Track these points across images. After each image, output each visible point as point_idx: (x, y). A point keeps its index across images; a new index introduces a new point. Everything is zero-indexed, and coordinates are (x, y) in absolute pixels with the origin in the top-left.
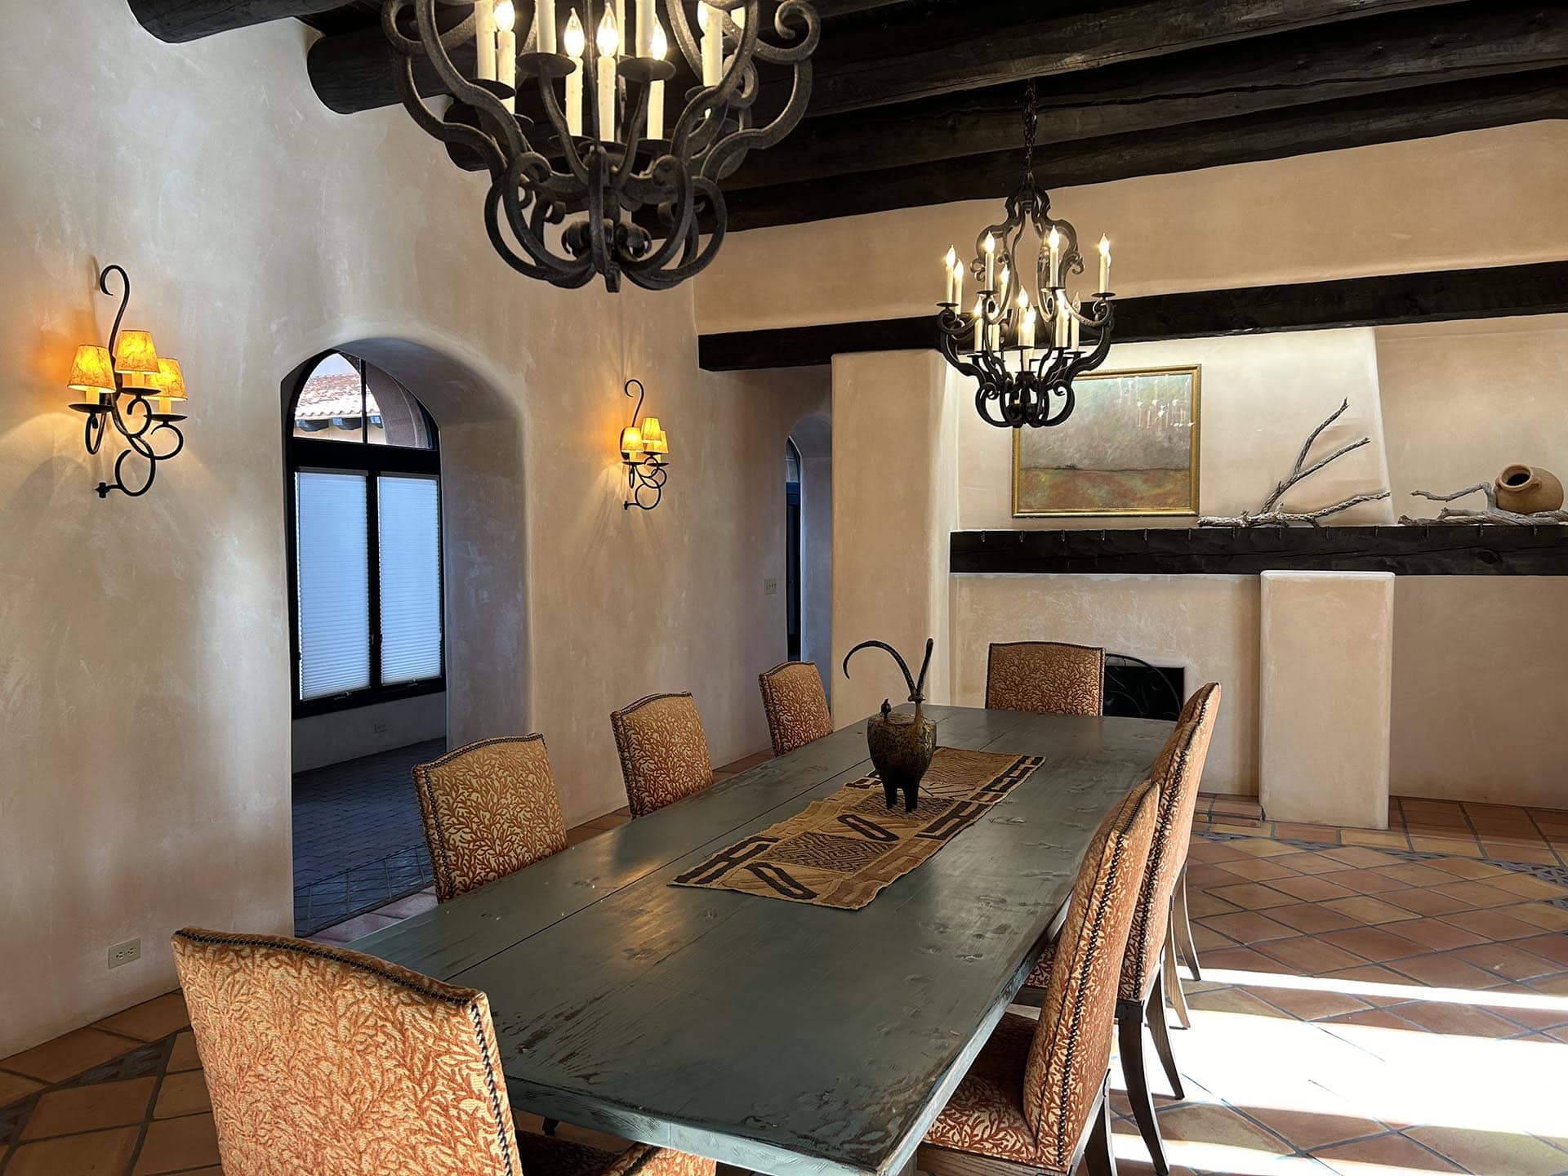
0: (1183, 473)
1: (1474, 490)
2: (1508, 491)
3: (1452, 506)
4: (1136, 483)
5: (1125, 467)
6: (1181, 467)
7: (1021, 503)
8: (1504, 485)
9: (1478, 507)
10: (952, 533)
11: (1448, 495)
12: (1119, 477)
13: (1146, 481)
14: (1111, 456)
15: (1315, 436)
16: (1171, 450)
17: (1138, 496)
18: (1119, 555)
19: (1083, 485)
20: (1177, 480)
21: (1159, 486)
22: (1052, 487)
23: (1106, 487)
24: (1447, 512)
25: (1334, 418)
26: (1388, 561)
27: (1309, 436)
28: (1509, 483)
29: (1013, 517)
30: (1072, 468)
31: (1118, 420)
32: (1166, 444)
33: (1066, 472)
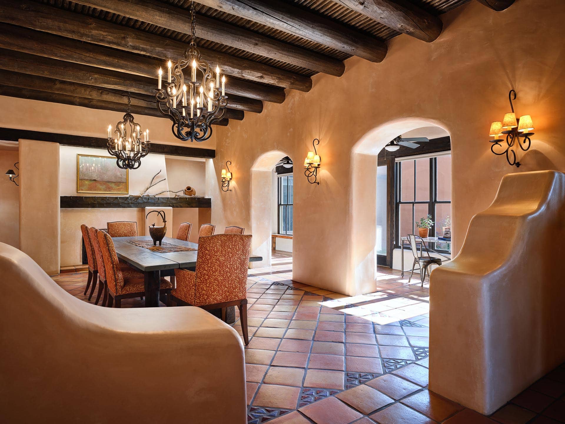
0: (125, 183)
1: (181, 191)
2: (187, 191)
3: (178, 194)
4: (113, 185)
5: (110, 181)
6: (124, 182)
7: (80, 189)
8: (186, 190)
9: (182, 194)
10: (61, 197)
11: (176, 192)
12: (108, 183)
13: (115, 185)
14: (106, 178)
15: (154, 177)
16: (121, 178)
17: (113, 188)
18: (111, 203)
19: (98, 185)
20: (123, 185)
21: (119, 186)
22: (89, 185)
23: (105, 186)
24: (176, 196)
25: (158, 174)
26: (171, 205)
27: (153, 177)
28: (187, 189)
29: (77, 193)
30: (95, 180)
31: (107, 169)
32: (120, 176)
33: (93, 181)
